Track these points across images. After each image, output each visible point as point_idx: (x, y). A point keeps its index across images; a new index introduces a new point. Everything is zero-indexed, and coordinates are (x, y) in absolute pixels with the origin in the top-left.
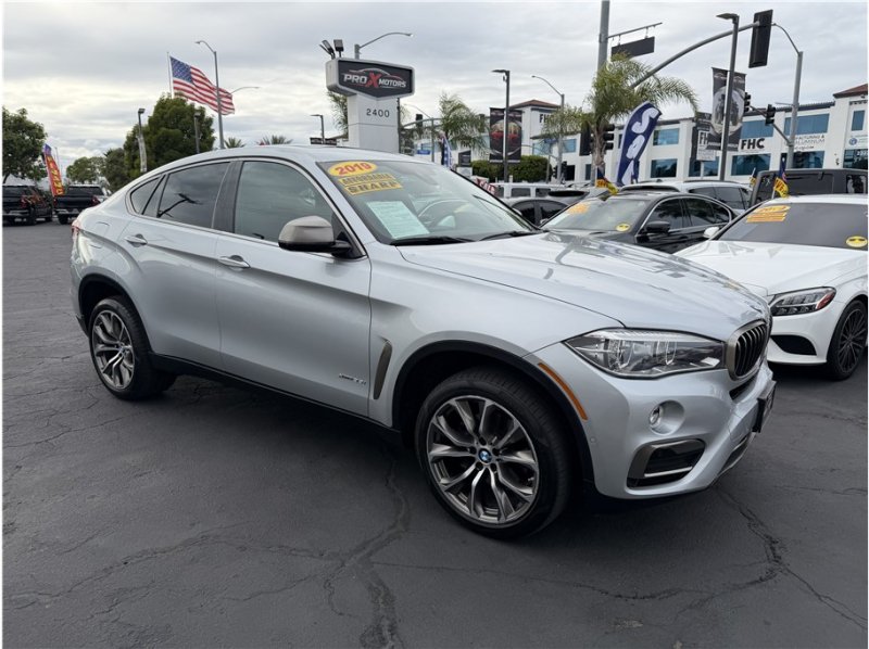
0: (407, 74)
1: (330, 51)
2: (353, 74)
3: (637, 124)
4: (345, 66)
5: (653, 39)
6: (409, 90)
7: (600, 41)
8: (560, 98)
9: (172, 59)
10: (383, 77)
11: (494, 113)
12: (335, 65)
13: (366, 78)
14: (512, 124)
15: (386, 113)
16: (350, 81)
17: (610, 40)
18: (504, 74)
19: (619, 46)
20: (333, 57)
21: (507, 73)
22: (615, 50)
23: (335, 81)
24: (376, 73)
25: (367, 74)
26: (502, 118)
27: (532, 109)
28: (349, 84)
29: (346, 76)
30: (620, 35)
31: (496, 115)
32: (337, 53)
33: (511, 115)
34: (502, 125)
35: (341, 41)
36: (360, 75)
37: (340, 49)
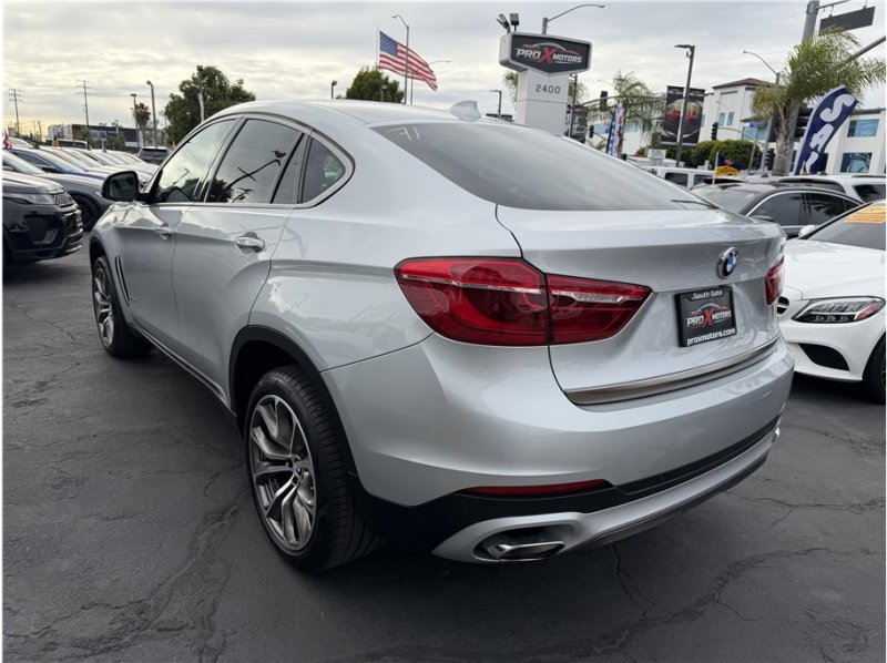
0: (583, 49)
1: (506, 25)
2: (526, 49)
3: (827, 110)
4: (519, 41)
5: (872, 9)
6: (585, 65)
7: (808, 13)
8: (775, 76)
9: (381, 33)
10: (558, 52)
11: (671, 92)
12: (508, 39)
13: (539, 53)
14: (691, 105)
15: (557, 90)
16: (522, 56)
17: (820, 11)
18: (688, 49)
19: (831, 17)
20: (509, 31)
21: (692, 49)
22: (825, 23)
23: (507, 56)
24: (550, 48)
25: (541, 49)
26: (681, 97)
27: (747, 89)
28: (522, 59)
29: (519, 50)
30: (832, 5)
31: (674, 93)
32: (512, 28)
33: (692, 94)
34: (679, 105)
35: (517, 15)
36: (534, 49)
37: (516, 23)
